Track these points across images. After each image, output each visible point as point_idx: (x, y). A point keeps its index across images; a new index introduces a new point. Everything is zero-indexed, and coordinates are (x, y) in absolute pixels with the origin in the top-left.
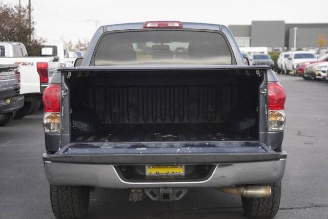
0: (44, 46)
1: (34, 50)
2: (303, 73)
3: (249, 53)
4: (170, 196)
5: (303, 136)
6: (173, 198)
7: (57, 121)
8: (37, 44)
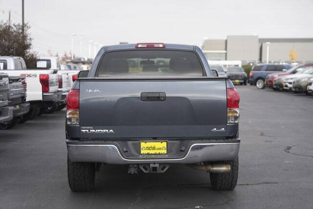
0: (39, 60)
1: (31, 63)
2: (272, 84)
3: (225, 66)
4: (158, 169)
5: (264, 136)
6: (160, 171)
7: (76, 116)
8: (33, 58)
